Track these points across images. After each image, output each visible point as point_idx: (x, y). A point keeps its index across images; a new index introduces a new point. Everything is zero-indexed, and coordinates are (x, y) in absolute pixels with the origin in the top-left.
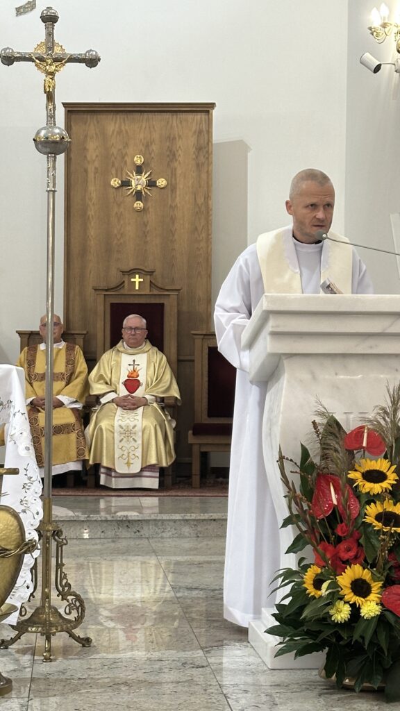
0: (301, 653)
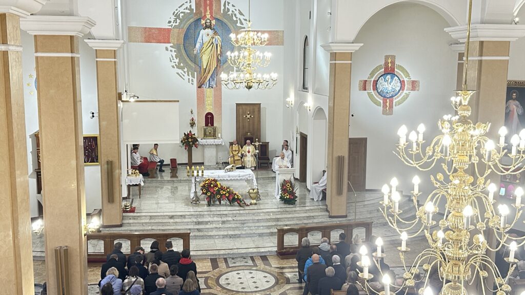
0: (282, 201)
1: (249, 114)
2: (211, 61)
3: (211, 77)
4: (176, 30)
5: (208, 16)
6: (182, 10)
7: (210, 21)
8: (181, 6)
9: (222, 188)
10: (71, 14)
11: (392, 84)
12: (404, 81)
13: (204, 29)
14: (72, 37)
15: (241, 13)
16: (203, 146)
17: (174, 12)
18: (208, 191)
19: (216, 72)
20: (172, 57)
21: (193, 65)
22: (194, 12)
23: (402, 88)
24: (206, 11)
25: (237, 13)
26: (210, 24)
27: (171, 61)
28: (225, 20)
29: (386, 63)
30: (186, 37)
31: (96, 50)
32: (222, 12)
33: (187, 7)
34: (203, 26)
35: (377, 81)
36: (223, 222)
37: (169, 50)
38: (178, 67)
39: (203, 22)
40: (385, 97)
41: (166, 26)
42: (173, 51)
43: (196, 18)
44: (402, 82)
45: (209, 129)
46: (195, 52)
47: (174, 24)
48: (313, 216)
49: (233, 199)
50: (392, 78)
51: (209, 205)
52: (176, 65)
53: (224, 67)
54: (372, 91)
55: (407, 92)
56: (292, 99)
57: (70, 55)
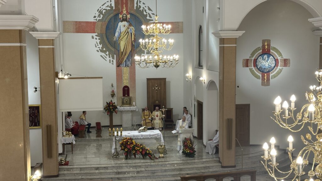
0: (184, 154)
1: (156, 87)
2: (127, 46)
3: (127, 58)
4: (100, 23)
5: (125, 12)
6: (104, 7)
7: (126, 15)
8: (104, 5)
9: (136, 145)
10: (20, 13)
11: (268, 62)
12: (278, 59)
13: (122, 22)
14: (20, 31)
15: (150, 9)
16: (122, 112)
17: (99, 9)
18: (125, 147)
19: (131, 55)
20: (97, 43)
21: (113, 50)
22: (114, 8)
23: (276, 65)
24: (122, 8)
25: (147, 9)
26: (126, 18)
27: (96, 47)
28: (137, 15)
29: (264, 46)
30: (108, 28)
31: (39, 39)
32: (135, 9)
33: (108, 5)
34: (121, 19)
35: (257, 59)
36: (138, 172)
37: (95, 38)
38: (102, 51)
39: (121, 16)
40: (263, 72)
41: (92, 20)
42: (98, 39)
43: (115, 13)
44: (276, 61)
45: (126, 99)
46: (115, 39)
47: (99, 18)
48: (209, 167)
49: (146, 154)
50: (268, 57)
51: (127, 158)
52: (100, 49)
53: (137, 50)
54: (253, 67)
55: (281, 68)
56: (190, 74)
57: (18, 44)
